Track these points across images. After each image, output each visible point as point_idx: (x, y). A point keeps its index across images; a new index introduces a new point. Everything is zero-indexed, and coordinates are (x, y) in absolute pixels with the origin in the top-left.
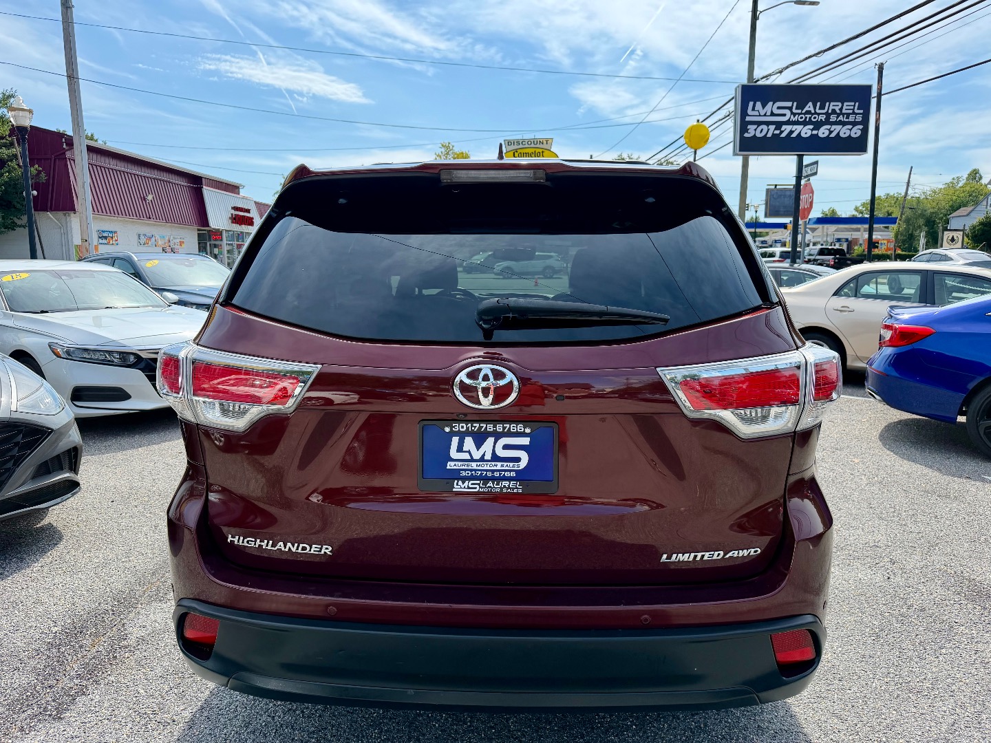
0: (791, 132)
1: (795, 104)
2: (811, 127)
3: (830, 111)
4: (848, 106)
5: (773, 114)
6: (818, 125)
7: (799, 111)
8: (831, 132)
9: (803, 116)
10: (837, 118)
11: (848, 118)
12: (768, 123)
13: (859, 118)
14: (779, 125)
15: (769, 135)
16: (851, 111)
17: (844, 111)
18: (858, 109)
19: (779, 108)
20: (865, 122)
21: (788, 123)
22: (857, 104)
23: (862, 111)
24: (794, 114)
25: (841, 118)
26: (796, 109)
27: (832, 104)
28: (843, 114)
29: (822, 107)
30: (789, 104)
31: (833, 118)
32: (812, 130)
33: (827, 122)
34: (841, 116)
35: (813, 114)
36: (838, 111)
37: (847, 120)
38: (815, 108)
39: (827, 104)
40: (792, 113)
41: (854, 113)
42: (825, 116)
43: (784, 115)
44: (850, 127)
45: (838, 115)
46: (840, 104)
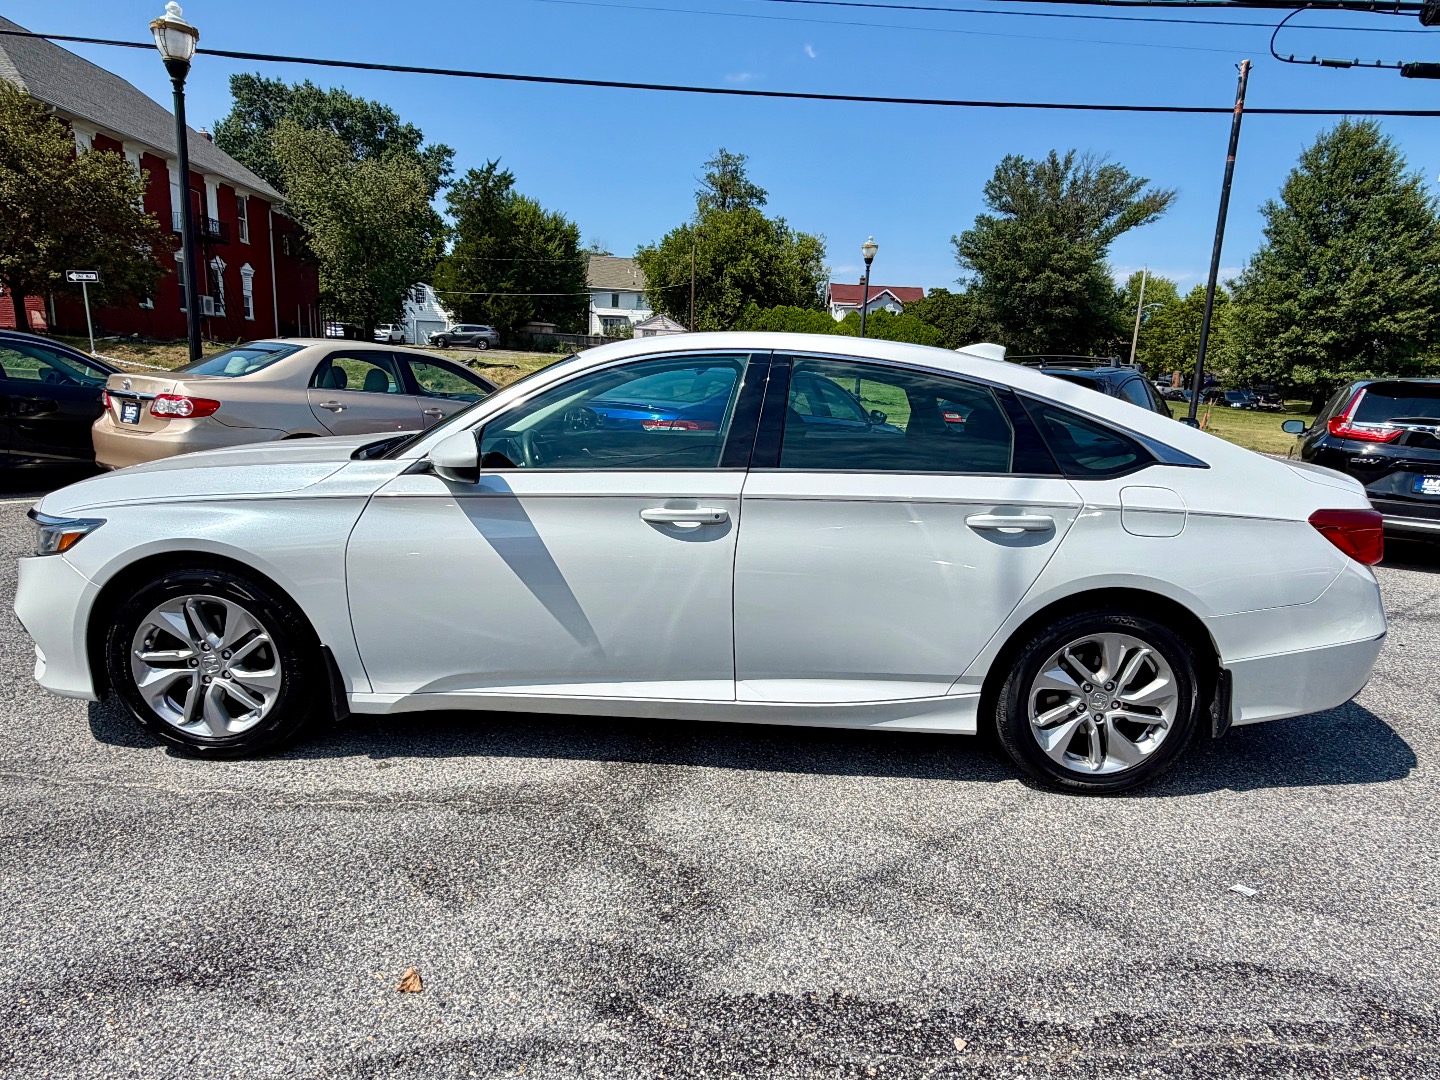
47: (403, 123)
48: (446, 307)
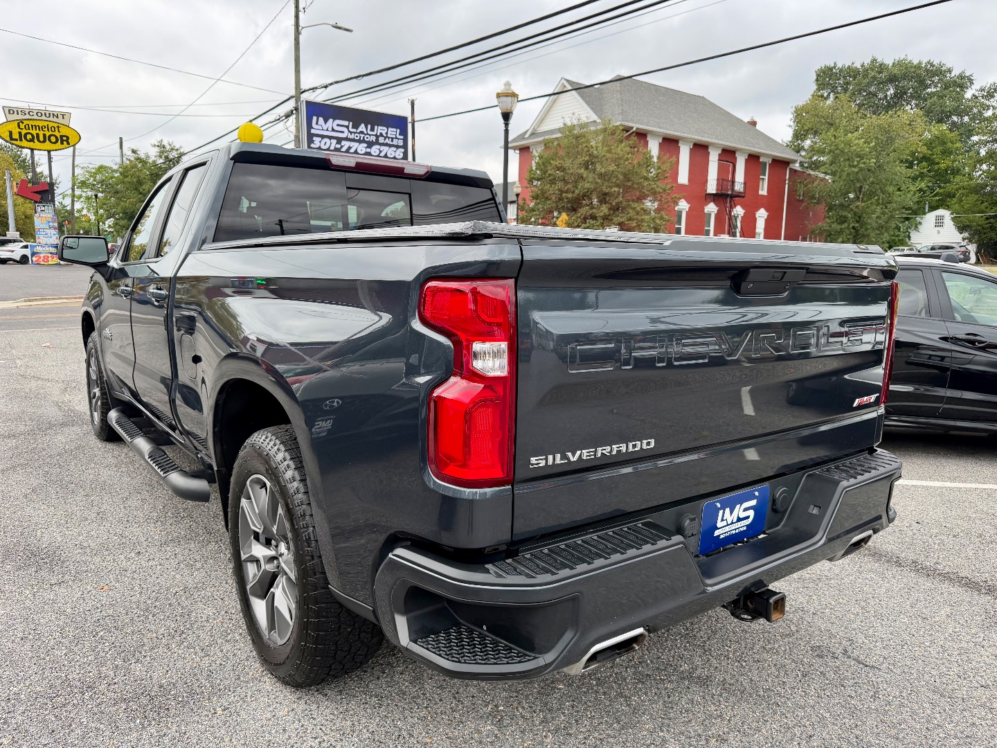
0: (350, 148)
1: (351, 123)
2: (366, 145)
3: (378, 134)
4: (393, 132)
5: (333, 130)
6: (370, 145)
7: (355, 130)
8: (381, 152)
9: (358, 135)
10: (385, 140)
11: (392, 141)
12: (330, 138)
13: (401, 143)
14: (339, 140)
15: (332, 148)
16: (394, 136)
17: (389, 135)
18: (399, 135)
19: (338, 125)
20: (405, 146)
21: (347, 139)
22: (398, 131)
23: (402, 137)
24: (351, 133)
25: (387, 141)
26: (353, 128)
27: (380, 128)
28: (389, 138)
29: (372, 130)
30: (346, 123)
31: (381, 140)
32: (366, 148)
33: (377, 143)
34: (387, 139)
35: (365, 134)
36: (385, 135)
37: (391, 143)
38: (367, 129)
39: (376, 127)
40: (349, 131)
41: (396, 138)
42: (375, 138)
43: (343, 132)
44: (395, 149)
45: (385, 138)
46: (385, 129)
47: (955, 73)
48: (961, 229)
